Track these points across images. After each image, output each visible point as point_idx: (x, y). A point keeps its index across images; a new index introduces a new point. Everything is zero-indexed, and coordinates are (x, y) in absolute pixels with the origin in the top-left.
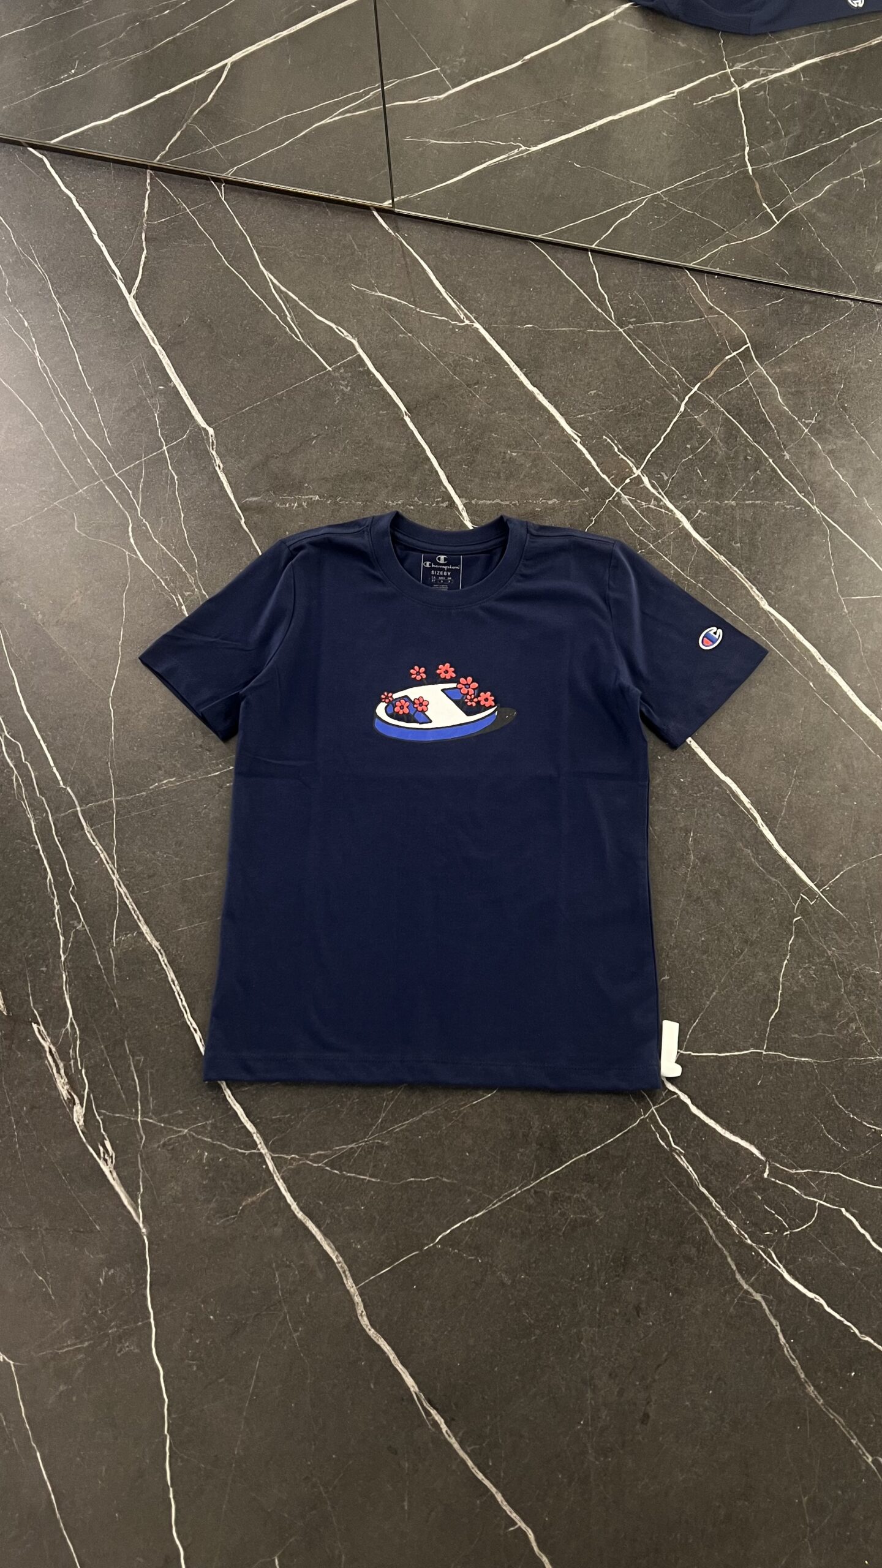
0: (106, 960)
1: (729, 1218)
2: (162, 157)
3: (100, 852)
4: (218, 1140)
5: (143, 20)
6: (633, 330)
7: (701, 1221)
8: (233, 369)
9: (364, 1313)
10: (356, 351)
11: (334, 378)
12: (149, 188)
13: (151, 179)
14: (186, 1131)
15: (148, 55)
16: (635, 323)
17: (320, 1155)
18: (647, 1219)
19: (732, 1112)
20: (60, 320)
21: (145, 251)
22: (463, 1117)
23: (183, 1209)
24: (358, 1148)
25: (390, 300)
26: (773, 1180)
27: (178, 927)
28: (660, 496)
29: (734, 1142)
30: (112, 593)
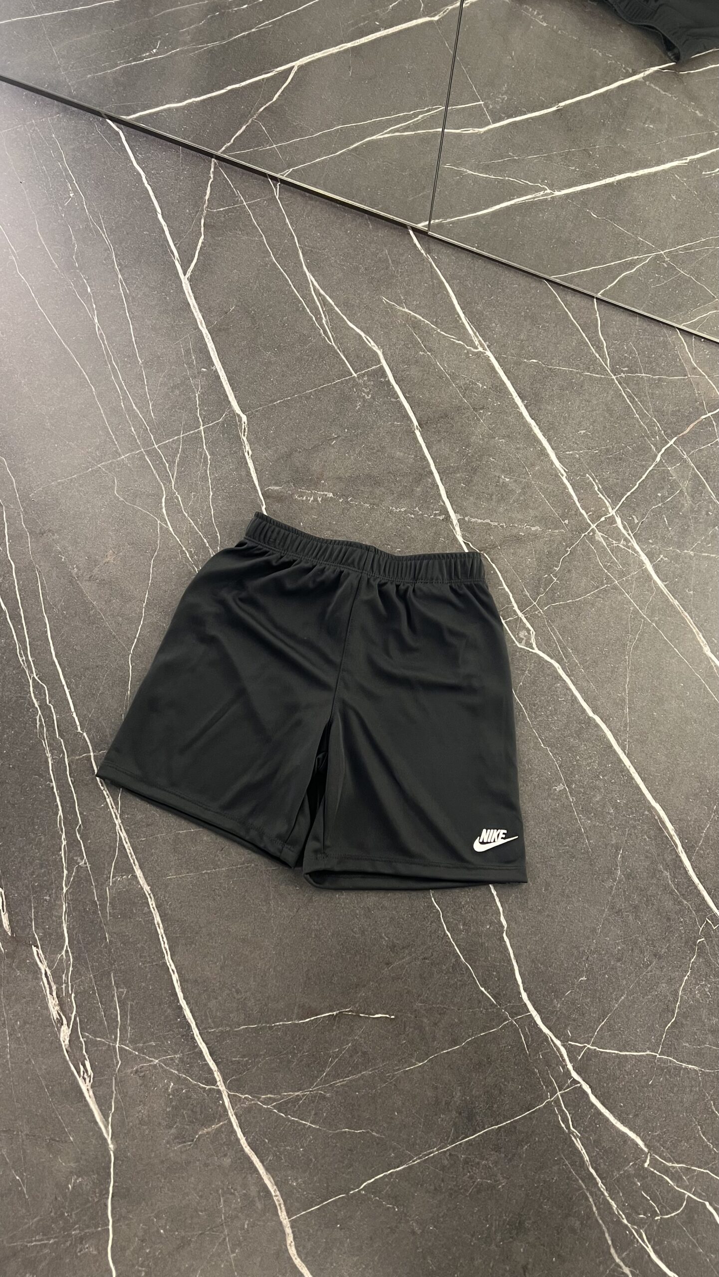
0: (102, 897)
1: (611, 1198)
2: (227, 148)
3: (107, 797)
4: (183, 1073)
5: (223, 11)
6: (625, 379)
7: (587, 1199)
8: (270, 362)
9: (293, 1243)
10: (379, 362)
11: (358, 384)
12: (212, 176)
13: (215, 168)
14: (157, 1061)
15: (223, 46)
16: (627, 372)
17: (270, 1098)
18: (542, 1191)
19: (624, 1106)
20: (119, 291)
21: (202, 237)
22: (396, 1081)
23: (147, 1132)
24: (303, 1096)
25: (415, 318)
26: (652, 1170)
27: (167, 875)
28: (629, 537)
29: (623, 1132)
30: (141, 557)
